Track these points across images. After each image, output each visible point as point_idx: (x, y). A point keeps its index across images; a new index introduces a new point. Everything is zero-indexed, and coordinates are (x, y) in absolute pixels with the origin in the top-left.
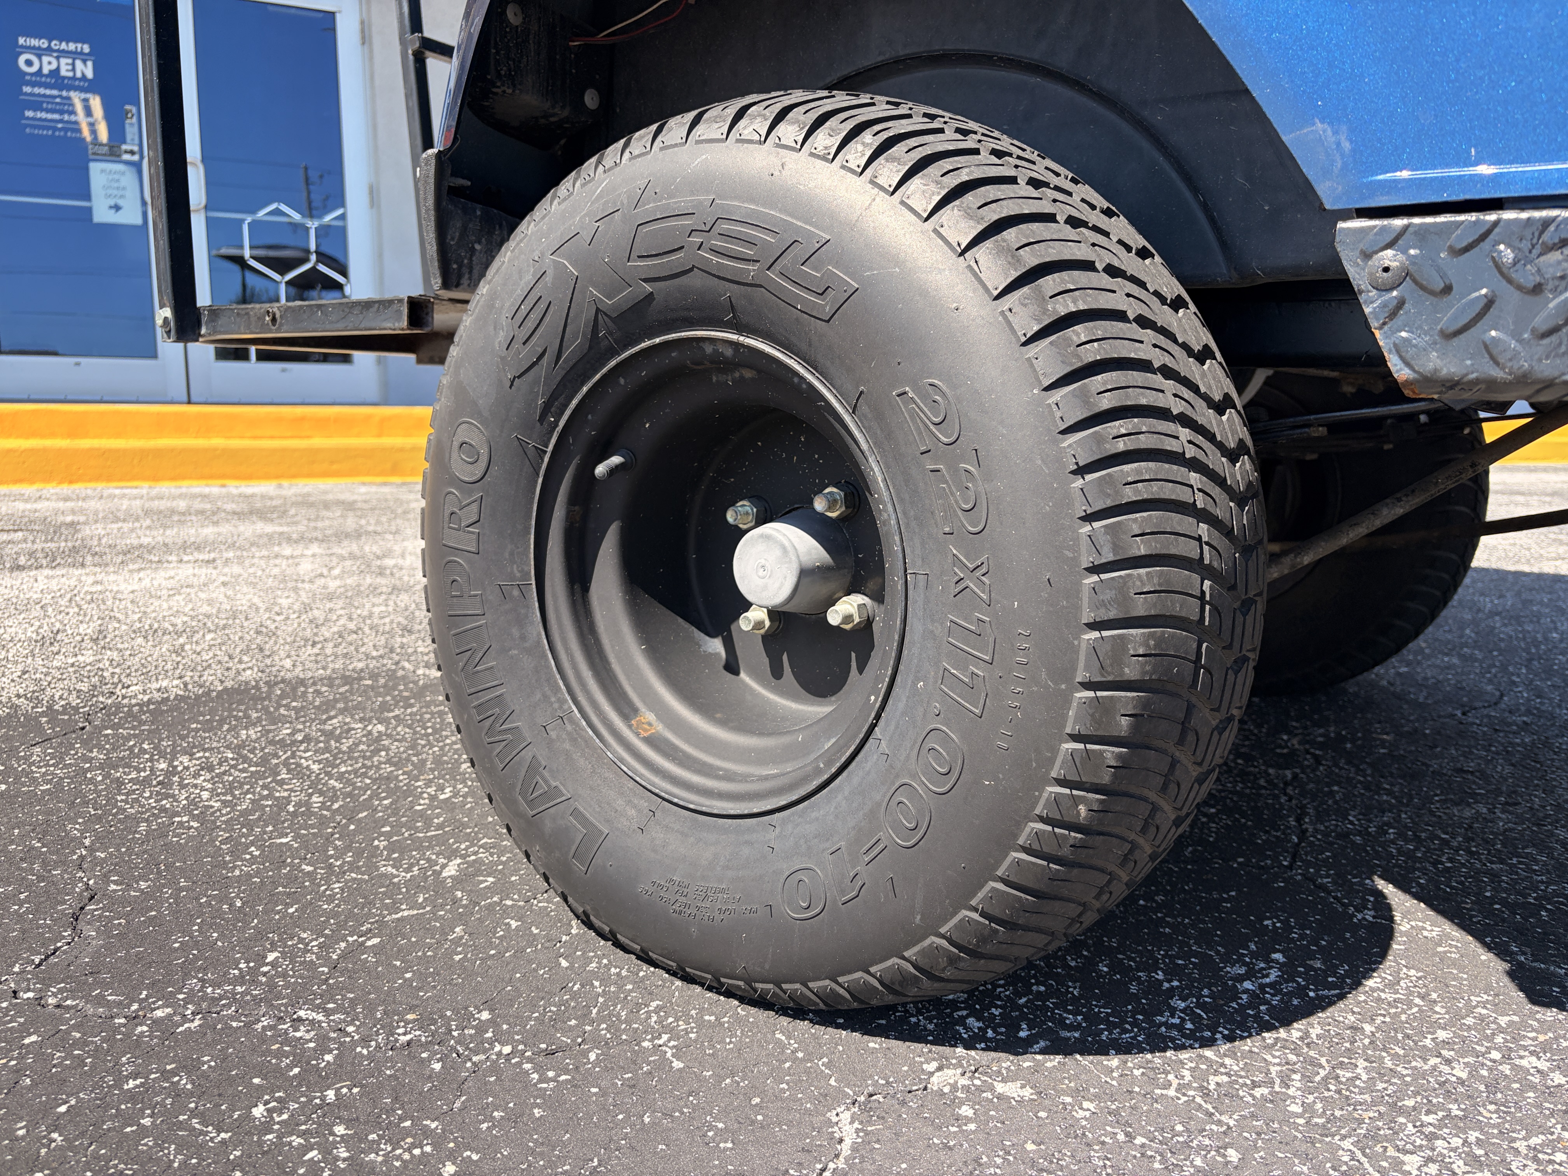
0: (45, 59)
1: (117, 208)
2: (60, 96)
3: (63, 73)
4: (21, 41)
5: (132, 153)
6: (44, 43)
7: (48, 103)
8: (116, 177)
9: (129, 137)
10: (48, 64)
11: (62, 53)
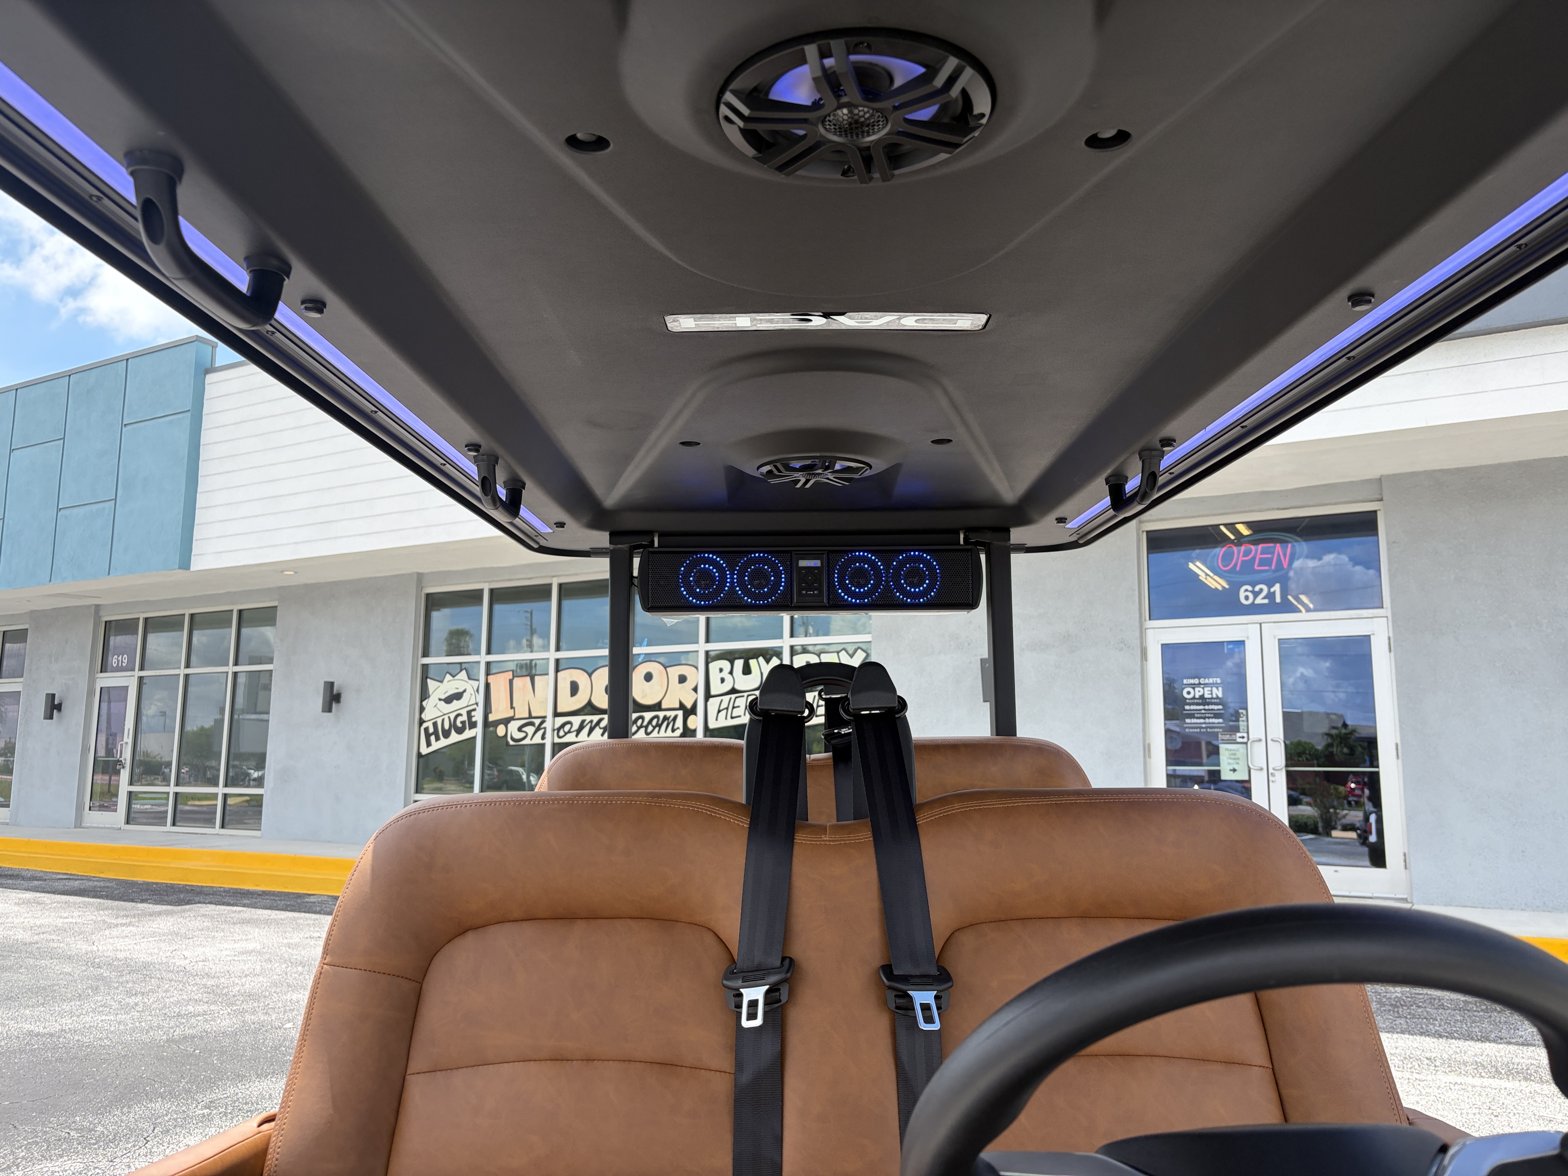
0: (1197, 689)
1: (1234, 770)
2: (1205, 710)
3: (1206, 696)
4: (1186, 681)
5: (1243, 737)
6: (1196, 681)
7: (1197, 714)
8: (1234, 752)
9: (1241, 728)
10: (1198, 692)
11: (1206, 685)
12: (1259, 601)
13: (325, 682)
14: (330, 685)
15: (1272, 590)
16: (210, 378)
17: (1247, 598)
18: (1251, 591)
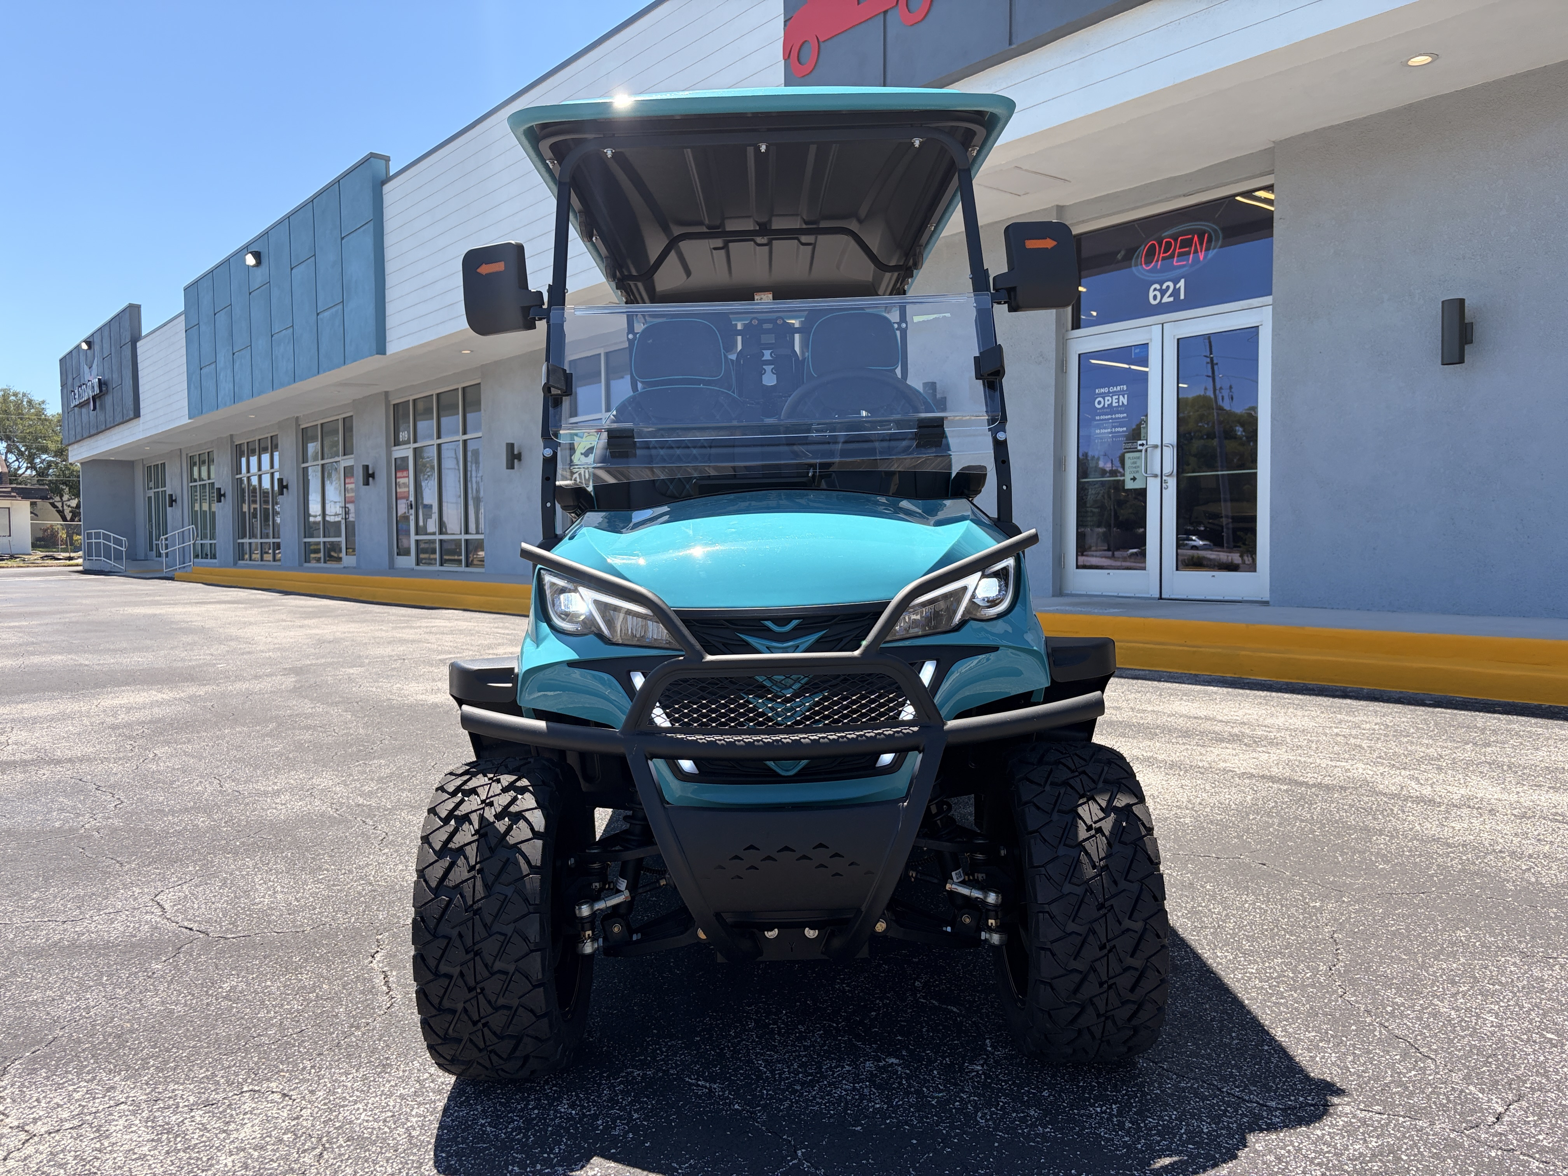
0: (1106, 398)
1: (1134, 479)
2: (1112, 419)
3: (1114, 404)
4: (1097, 391)
5: (1142, 445)
6: (1106, 390)
7: (1106, 423)
8: (1136, 460)
9: (1142, 435)
10: (1108, 401)
11: (1115, 393)
12: (1166, 299)
13: (507, 444)
14: (510, 446)
15: (1178, 286)
16: (387, 188)
17: (1155, 297)
18: (1158, 290)
